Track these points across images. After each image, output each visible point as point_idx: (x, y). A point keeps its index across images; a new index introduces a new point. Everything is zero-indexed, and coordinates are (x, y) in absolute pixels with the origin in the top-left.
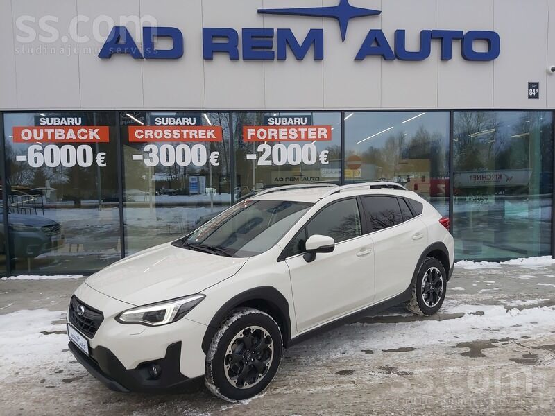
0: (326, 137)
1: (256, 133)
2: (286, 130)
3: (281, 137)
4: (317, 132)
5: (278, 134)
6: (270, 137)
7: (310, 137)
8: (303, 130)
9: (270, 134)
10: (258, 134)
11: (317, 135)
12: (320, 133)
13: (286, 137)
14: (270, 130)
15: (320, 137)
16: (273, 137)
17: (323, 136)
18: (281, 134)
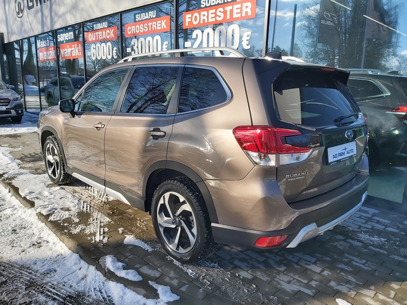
0: (249, 14)
1: (191, 18)
2: (213, 11)
3: (210, 20)
4: (241, 8)
5: (208, 17)
6: (202, 22)
7: (235, 16)
8: (228, 8)
9: (202, 18)
10: (193, 19)
11: (241, 12)
12: (244, 10)
13: (214, 20)
14: (202, 13)
15: (244, 15)
16: (204, 20)
17: (247, 13)
18: (210, 16)
